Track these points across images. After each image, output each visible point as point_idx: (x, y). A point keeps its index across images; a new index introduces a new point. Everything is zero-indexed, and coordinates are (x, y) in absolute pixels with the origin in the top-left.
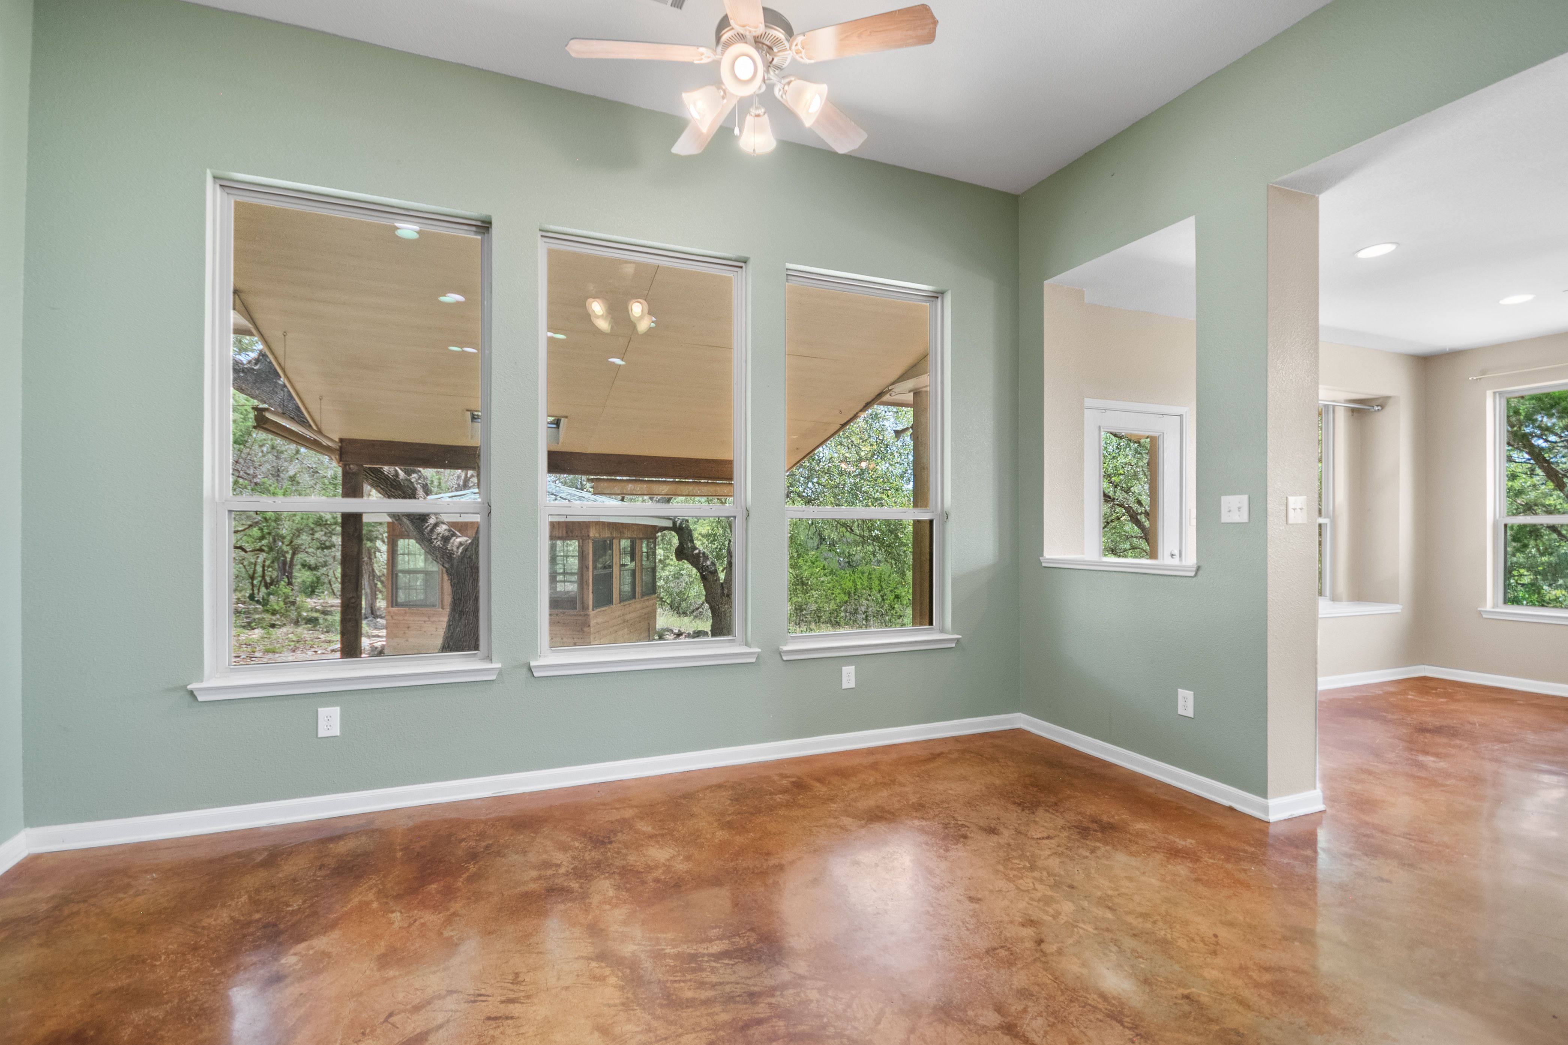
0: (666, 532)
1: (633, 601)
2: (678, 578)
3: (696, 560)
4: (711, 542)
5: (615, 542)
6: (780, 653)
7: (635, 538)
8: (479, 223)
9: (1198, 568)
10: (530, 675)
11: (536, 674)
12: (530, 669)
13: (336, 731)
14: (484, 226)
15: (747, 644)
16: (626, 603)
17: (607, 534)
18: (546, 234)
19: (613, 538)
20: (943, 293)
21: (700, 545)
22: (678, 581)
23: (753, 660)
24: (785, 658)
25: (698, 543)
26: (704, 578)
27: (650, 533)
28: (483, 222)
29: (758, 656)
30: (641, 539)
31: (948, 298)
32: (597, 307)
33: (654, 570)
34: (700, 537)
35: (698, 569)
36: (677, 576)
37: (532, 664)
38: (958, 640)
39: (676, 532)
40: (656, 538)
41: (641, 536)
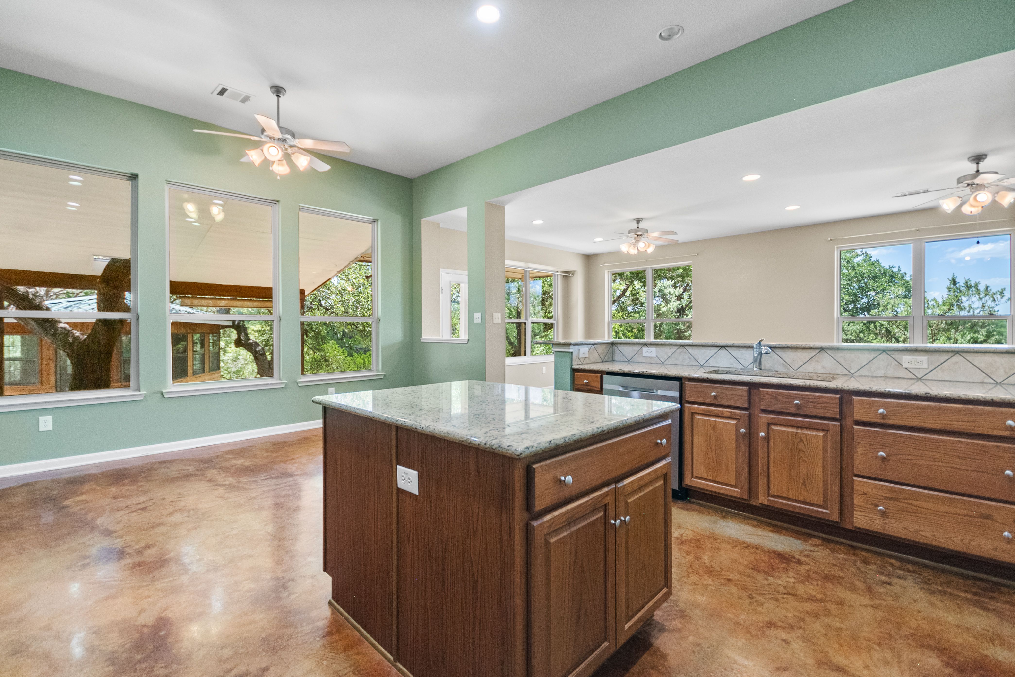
0: (226, 329)
1: (203, 374)
2: (235, 361)
3: (249, 346)
4: (261, 336)
5: (189, 336)
6: (297, 383)
7: (204, 333)
8: (130, 175)
9: (468, 340)
10: (162, 397)
11: (165, 396)
12: (162, 394)
13: (50, 428)
14: (134, 177)
15: (280, 380)
16: (197, 376)
17: (183, 330)
18: (168, 182)
19: (188, 333)
20: (377, 220)
21: (253, 337)
22: (235, 363)
23: (283, 386)
24: (299, 385)
25: (251, 337)
26: (256, 358)
27: (215, 329)
28: (132, 175)
29: (286, 384)
30: (209, 334)
31: (379, 222)
32: (191, 208)
33: (218, 354)
34: (253, 332)
35: (252, 353)
36: (236, 359)
37: (164, 391)
38: (385, 375)
39: (236, 330)
40: (220, 333)
41: (209, 331)
